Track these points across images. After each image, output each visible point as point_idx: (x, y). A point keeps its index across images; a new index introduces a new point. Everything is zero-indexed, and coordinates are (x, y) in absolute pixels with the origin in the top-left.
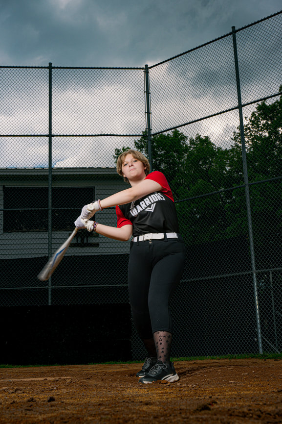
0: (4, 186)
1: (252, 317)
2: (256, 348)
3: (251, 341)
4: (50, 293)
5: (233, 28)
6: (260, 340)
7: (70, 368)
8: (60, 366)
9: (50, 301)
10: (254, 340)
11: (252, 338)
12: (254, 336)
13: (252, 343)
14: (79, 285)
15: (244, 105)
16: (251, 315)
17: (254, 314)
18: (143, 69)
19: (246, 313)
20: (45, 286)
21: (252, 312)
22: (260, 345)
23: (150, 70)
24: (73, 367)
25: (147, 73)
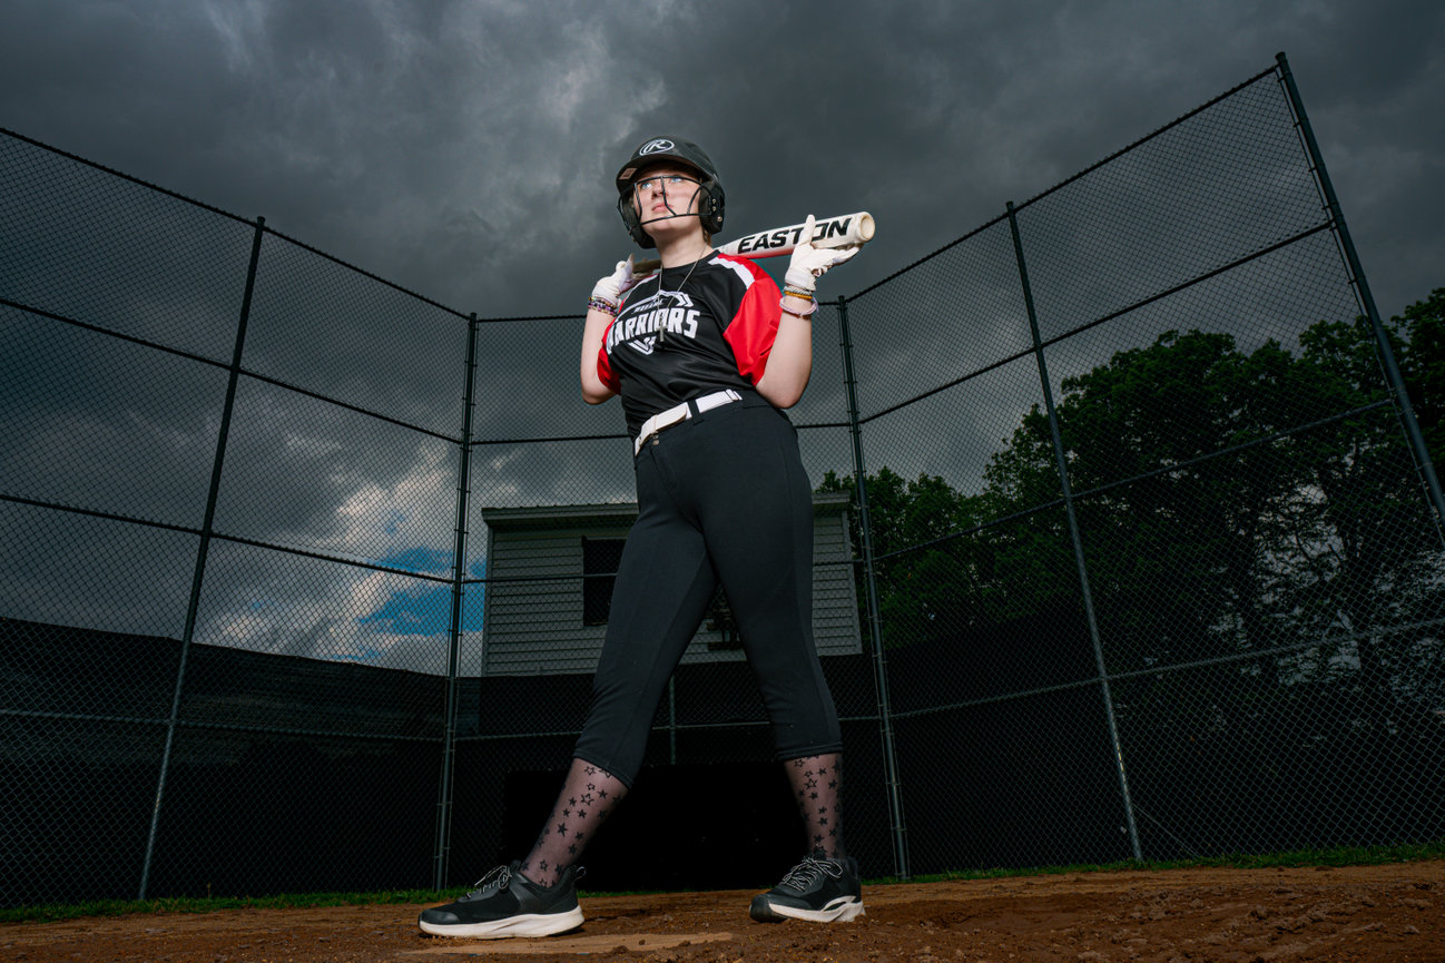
0: (584, 538)
1: (1110, 779)
2: (1126, 848)
3: (1111, 832)
4: (673, 739)
5: (1010, 204)
6: (1134, 831)
7: (720, 897)
8: (695, 894)
9: (674, 757)
10: (1120, 832)
11: (1115, 827)
12: (1118, 821)
13: (1117, 838)
14: (732, 721)
15: (1046, 344)
16: (1106, 774)
17: (1113, 773)
18: (835, 303)
19: (1093, 770)
20: (664, 725)
21: (1109, 768)
22: (1136, 843)
23: (849, 305)
24: (730, 896)
25: (843, 310)
